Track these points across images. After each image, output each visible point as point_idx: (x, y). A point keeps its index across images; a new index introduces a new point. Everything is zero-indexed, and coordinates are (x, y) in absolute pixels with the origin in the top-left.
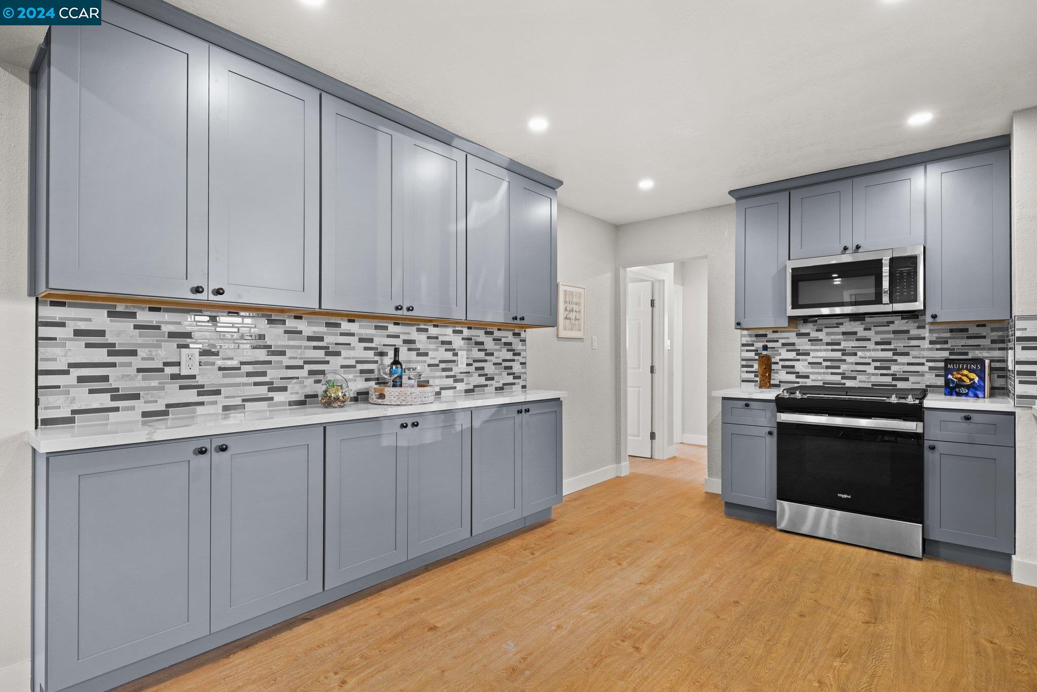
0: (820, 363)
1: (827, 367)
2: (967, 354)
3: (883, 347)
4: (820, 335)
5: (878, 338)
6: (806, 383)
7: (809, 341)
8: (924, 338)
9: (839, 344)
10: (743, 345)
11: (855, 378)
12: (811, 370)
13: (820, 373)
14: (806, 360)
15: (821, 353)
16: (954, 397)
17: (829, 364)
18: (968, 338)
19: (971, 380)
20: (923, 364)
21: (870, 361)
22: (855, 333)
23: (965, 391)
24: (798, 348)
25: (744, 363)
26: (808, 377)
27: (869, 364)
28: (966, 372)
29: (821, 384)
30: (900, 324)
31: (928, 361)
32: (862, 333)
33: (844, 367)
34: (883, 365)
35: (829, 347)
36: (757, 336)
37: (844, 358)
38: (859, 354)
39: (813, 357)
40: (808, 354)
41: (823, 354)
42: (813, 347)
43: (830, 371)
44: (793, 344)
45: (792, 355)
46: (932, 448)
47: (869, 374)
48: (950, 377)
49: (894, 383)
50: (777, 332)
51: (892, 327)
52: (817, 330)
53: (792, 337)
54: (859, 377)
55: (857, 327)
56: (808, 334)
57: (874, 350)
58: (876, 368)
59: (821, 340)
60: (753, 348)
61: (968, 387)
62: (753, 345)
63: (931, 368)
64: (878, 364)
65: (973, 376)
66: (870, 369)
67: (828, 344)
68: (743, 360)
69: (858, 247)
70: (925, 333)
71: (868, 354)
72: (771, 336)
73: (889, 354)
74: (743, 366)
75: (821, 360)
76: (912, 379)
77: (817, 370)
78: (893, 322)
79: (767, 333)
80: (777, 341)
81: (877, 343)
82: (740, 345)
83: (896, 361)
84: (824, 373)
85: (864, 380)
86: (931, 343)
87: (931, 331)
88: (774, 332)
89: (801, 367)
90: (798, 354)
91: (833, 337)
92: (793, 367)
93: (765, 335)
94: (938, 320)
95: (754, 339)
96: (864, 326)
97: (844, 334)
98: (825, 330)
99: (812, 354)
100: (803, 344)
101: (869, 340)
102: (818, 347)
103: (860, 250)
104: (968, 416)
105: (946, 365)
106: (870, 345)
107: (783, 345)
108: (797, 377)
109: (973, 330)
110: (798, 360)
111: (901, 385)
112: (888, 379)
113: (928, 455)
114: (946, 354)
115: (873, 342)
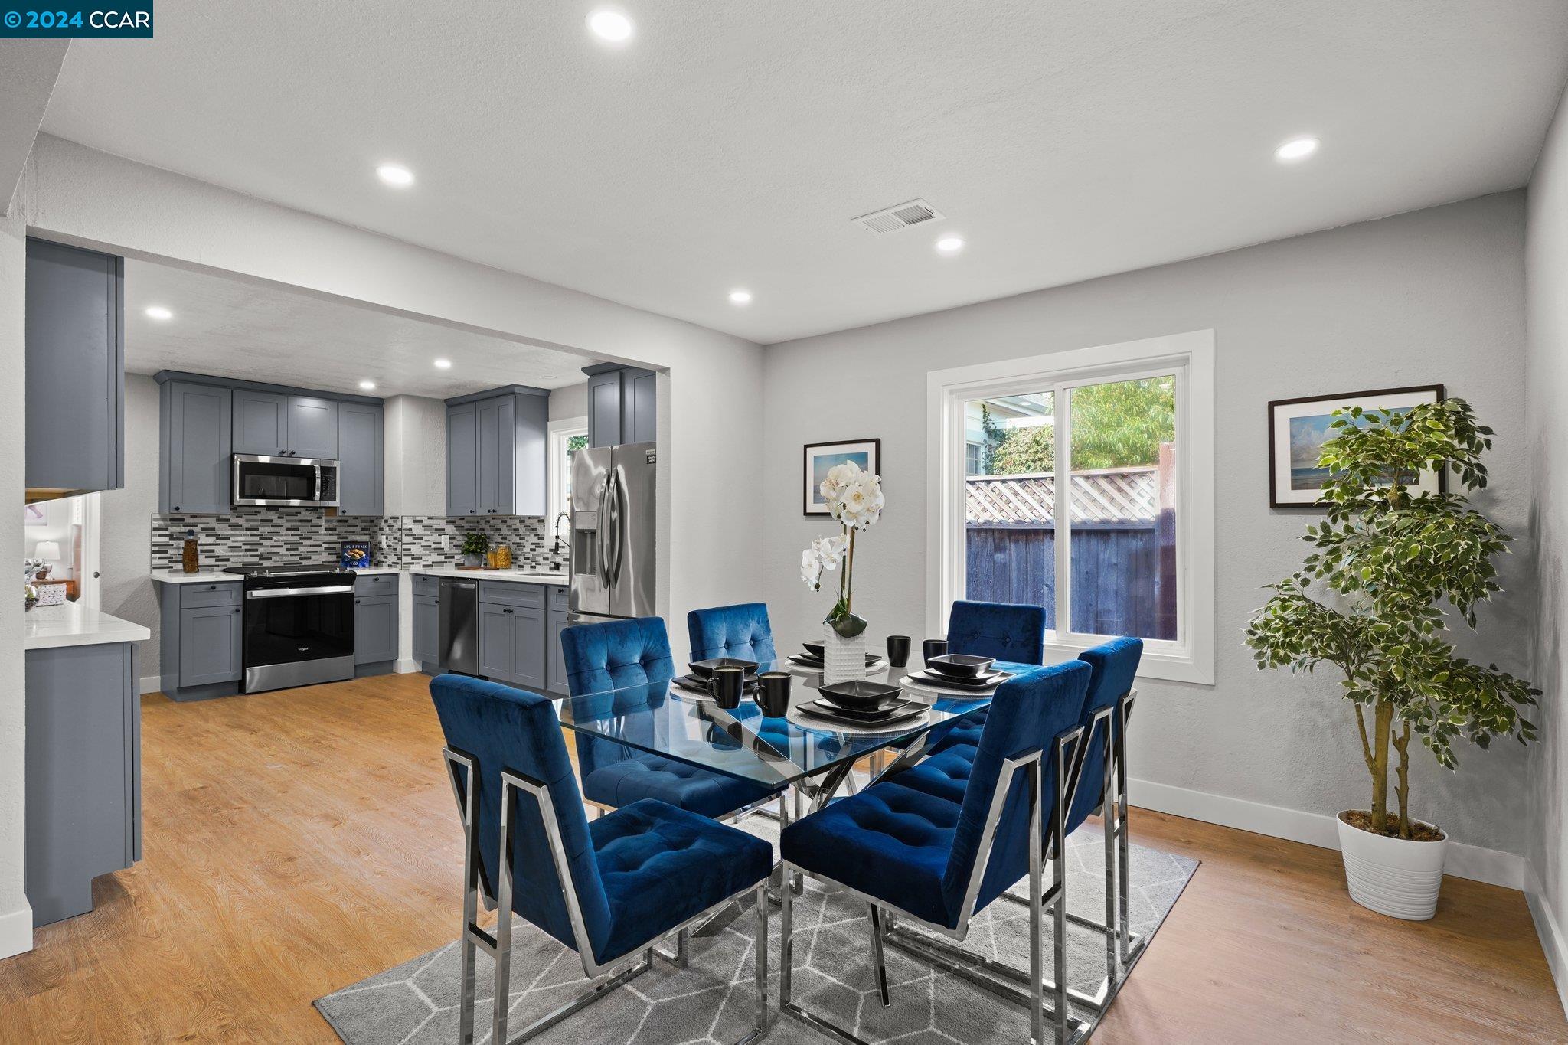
0: (241, 547)
1: (247, 550)
2: (347, 538)
3: (293, 532)
4: (241, 521)
5: (289, 525)
6: (226, 565)
7: (229, 526)
8: (321, 526)
9: (257, 530)
10: (155, 529)
11: (270, 559)
12: (232, 554)
13: (240, 556)
14: (227, 544)
15: (240, 538)
16: (373, 567)
17: (248, 547)
18: (348, 526)
19: (360, 555)
20: (321, 546)
21: (282, 544)
22: (271, 521)
23: (356, 563)
24: (218, 533)
25: (156, 548)
26: (228, 560)
27: (282, 546)
28: (357, 551)
29: (240, 565)
30: (305, 515)
31: (324, 543)
32: (276, 521)
33: (261, 550)
34: (293, 547)
35: (248, 533)
36: (172, 520)
37: (261, 541)
38: (274, 538)
39: (233, 542)
40: (228, 539)
41: (242, 539)
42: (233, 532)
43: (248, 553)
44: (214, 529)
45: (212, 540)
46: (358, 602)
47: (282, 555)
48: (345, 554)
49: (301, 561)
50: (196, 517)
51: (299, 517)
52: (237, 517)
53: (212, 523)
54: (274, 558)
55: (273, 516)
56: (228, 520)
57: (286, 535)
58: (287, 550)
59: (241, 526)
60: (167, 533)
61: (358, 561)
62: (167, 530)
63: (325, 549)
64: (289, 546)
65: (362, 553)
66: (283, 551)
67: (247, 530)
68: (154, 545)
69: (293, 453)
70: (322, 522)
71: (281, 538)
72: (188, 520)
73: (297, 538)
74: (155, 552)
75: (240, 544)
76: (313, 557)
77: (235, 554)
78: (300, 513)
79: (184, 517)
80: (196, 526)
81: (288, 530)
82: (149, 529)
83: (302, 543)
84: (244, 556)
85: (278, 560)
86: (326, 529)
87: (326, 521)
88: (191, 517)
89: (220, 551)
90: (217, 539)
91: (252, 523)
92: (213, 551)
93: (183, 520)
94: (345, 514)
95: (169, 523)
96: (278, 515)
97: (261, 521)
98: (244, 517)
99: (232, 539)
100: (223, 530)
101: (282, 526)
102: (237, 532)
103: (293, 456)
104: (376, 578)
105: (342, 546)
106: (283, 531)
107: (203, 529)
108: (216, 561)
109: (351, 521)
110: (218, 544)
111: (305, 562)
112: (296, 558)
113: (357, 608)
114: (335, 538)
115: (285, 528)
